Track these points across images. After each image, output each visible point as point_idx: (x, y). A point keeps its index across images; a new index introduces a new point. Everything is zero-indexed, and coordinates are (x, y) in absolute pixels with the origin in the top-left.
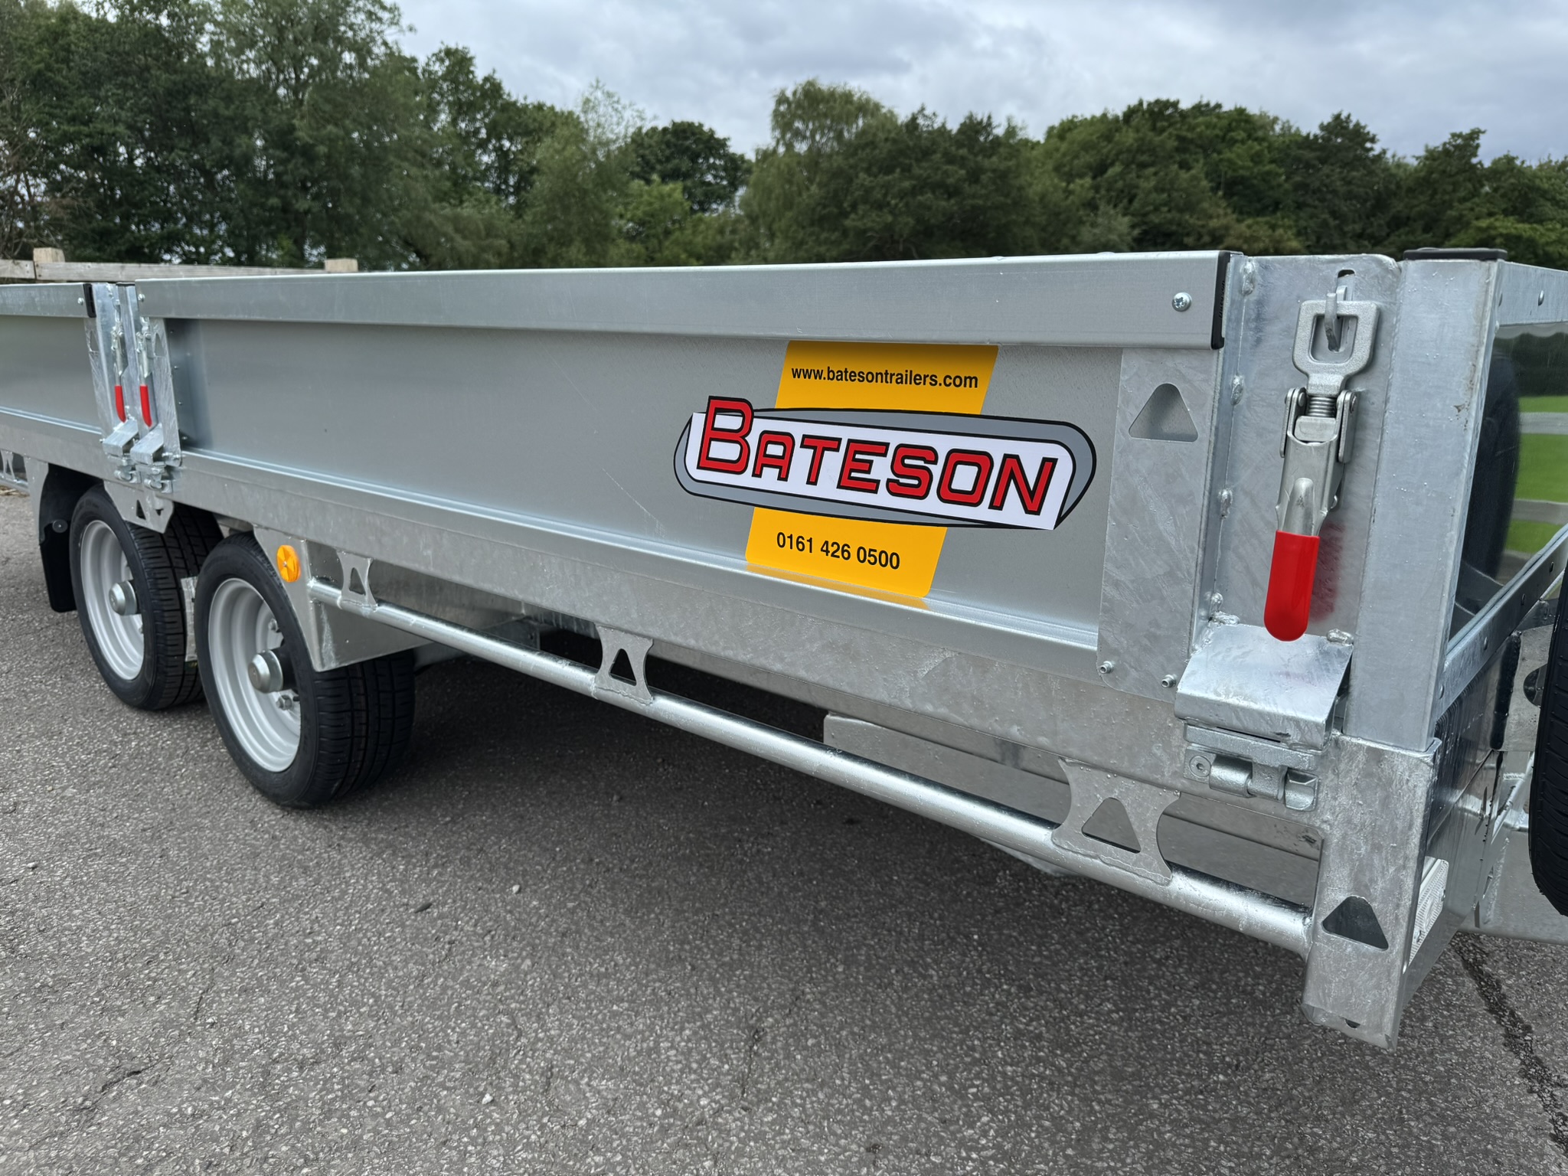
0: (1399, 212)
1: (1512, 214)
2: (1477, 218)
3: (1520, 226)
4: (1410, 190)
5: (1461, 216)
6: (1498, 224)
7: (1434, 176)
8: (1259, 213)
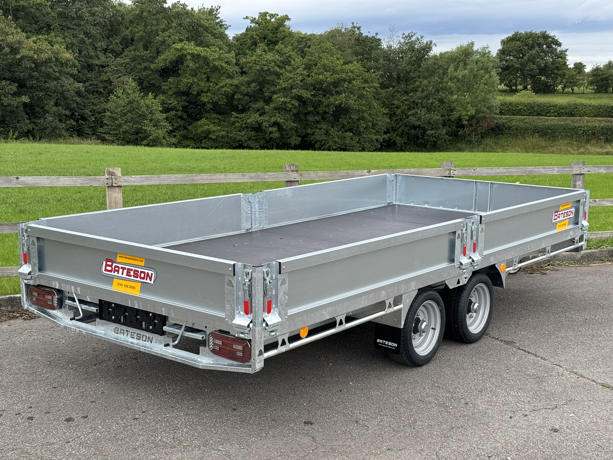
0: (126, 35)
1: (192, 40)
2: (174, 43)
3: (198, 48)
4: (131, 22)
5: (164, 42)
6: (186, 47)
7: (144, 14)
8: (38, 31)
